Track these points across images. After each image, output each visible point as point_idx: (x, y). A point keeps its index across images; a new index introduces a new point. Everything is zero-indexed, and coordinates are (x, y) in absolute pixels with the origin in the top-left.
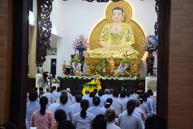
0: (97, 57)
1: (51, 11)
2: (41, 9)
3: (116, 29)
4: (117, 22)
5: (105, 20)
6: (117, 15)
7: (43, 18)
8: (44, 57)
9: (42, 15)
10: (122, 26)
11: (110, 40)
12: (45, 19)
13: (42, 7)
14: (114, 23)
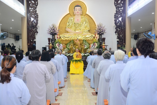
0: (67, 39)
1: (37, 6)
2: (29, 4)
3: (78, 20)
4: (78, 15)
5: (68, 14)
6: (78, 11)
7: (31, 11)
8: (33, 40)
9: (30, 8)
10: (82, 18)
11: (73, 28)
12: (33, 12)
13: (30, 2)
14: (76, 16)
